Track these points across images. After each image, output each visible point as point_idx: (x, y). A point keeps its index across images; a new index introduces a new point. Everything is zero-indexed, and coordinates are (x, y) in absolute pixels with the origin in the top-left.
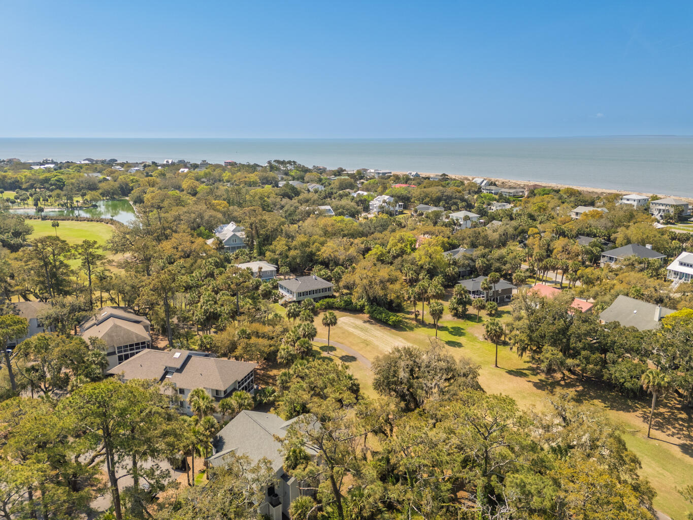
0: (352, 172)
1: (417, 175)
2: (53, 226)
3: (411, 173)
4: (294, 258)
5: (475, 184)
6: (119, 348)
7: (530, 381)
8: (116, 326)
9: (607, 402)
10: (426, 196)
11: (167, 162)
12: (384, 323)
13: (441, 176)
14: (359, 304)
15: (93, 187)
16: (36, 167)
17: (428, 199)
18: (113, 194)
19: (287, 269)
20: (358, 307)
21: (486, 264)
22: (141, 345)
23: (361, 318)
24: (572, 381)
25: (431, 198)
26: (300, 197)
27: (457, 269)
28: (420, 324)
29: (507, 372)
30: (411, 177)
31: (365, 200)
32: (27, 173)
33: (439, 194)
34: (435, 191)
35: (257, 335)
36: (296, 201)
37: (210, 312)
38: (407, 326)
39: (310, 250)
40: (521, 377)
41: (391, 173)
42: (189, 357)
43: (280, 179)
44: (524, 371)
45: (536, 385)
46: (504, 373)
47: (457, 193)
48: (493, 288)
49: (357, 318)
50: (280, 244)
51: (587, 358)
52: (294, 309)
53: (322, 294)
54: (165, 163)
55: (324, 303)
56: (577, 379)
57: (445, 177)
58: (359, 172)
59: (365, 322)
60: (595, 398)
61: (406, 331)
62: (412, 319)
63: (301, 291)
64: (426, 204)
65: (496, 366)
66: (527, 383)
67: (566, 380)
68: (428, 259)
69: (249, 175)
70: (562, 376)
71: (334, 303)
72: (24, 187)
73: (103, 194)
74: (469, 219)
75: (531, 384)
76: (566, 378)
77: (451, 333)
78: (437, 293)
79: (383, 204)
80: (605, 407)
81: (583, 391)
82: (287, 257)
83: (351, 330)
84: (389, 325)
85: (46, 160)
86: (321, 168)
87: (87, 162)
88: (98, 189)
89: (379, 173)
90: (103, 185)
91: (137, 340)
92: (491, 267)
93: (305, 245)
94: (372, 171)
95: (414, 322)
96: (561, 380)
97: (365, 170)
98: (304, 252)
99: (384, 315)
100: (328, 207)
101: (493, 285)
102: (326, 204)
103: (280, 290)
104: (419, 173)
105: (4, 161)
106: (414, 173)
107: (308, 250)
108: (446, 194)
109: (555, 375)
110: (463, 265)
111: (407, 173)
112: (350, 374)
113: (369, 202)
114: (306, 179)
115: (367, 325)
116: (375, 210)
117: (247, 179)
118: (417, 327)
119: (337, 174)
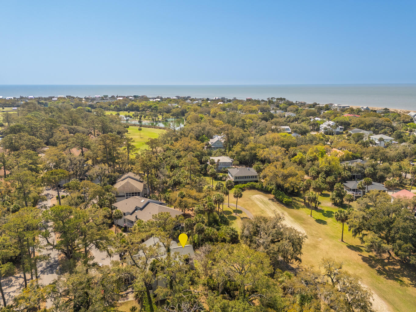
0: (322, 106)
1: (367, 109)
2: (139, 130)
3: (363, 107)
4: (244, 156)
5: (409, 117)
6: (127, 194)
7: (361, 255)
8: (128, 182)
9: (414, 281)
10: (362, 123)
11: (215, 98)
12: (280, 202)
13: (384, 110)
14: (270, 188)
15: (168, 111)
16: (152, 100)
17: (362, 125)
18: (178, 115)
19: (238, 162)
20: (269, 190)
21: (372, 172)
22: (137, 194)
23: (268, 197)
24: (394, 261)
25: (365, 124)
26: (273, 120)
27: (349, 173)
28: (306, 206)
29: (347, 246)
30: (363, 110)
31: (317, 124)
32: (144, 103)
33: (372, 122)
34: (369, 120)
35: (190, 196)
36: (270, 123)
37: (176, 181)
38: (296, 206)
39: (255, 152)
40: (355, 251)
41: (349, 107)
42: (148, 203)
43: (271, 109)
44: (361, 248)
45: (364, 259)
46: (345, 246)
47: (386, 122)
48: (366, 188)
49: (266, 196)
50: (237, 148)
51: (400, 246)
52: (219, 185)
53: (251, 179)
54: (214, 99)
55: (249, 185)
56: (400, 260)
57: (386, 111)
58: (327, 106)
59: (270, 199)
60: (406, 276)
61: (293, 208)
62: (302, 202)
63: (238, 176)
64: (361, 128)
65: (342, 241)
66: (358, 256)
67: (390, 259)
68: (327, 164)
69: (252, 107)
70: (388, 256)
71: (255, 185)
72: (140, 110)
73: (173, 115)
74: (383, 140)
75: (360, 257)
76: (391, 258)
77: (324, 215)
78: (317, 187)
79: (328, 127)
80: (411, 284)
81: (399, 269)
82: (239, 155)
83: (258, 203)
84: (283, 203)
85: (158, 97)
86: (303, 102)
87: (176, 98)
88: (171, 112)
89: (340, 107)
90: (174, 111)
91: (136, 191)
92: (377, 174)
93: (252, 149)
94: (336, 105)
95: (303, 204)
96: (386, 259)
97: (332, 104)
98: (251, 153)
99: (281, 197)
100: (288, 127)
101: (366, 186)
102: (288, 126)
103: (229, 174)
104: (369, 107)
105: (140, 97)
106: (365, 107)
107: (253, 152)
108: (377, 122)
109: (384, 254)
110: (356, 171)
111: (360, 107)
112: (234, 228)
113: (320, 125)
114: (288, 109)
115: (270, 202)
116: (322, 130)
117: (251, 109)
118: (303, 207)
119: (313, 106)
